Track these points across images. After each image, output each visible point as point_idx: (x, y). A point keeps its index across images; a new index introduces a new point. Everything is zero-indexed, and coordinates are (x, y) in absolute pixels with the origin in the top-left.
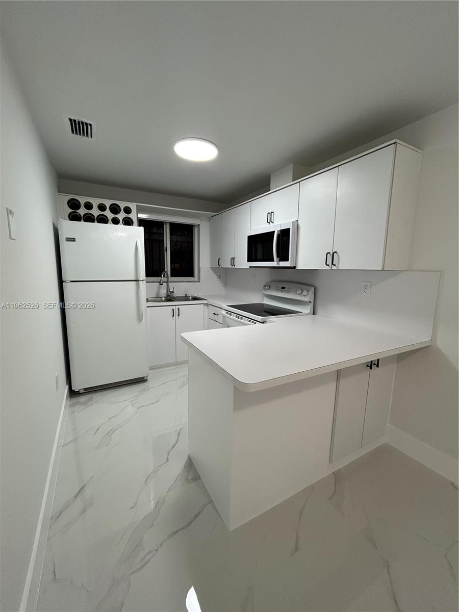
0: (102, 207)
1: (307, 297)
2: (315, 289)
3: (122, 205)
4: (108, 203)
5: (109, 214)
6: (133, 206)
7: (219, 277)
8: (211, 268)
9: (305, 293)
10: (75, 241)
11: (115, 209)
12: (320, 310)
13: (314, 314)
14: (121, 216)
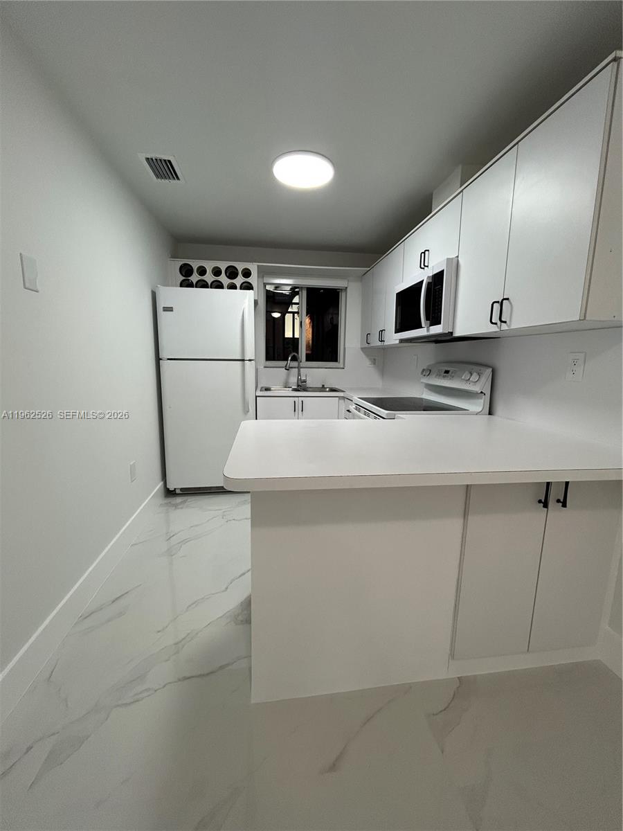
0: (217, 272)
1: (479, 384)
2: (493, 372)
3: (240, 267)
4: (223, 266)
5: (223, 279)
6: (253, 268)
7: (374, 362)
8: (362, 348)
9: (475, 377)
10: (172, 311)
11: (232, 273)
12: (499, 408)
13: (490, 413)
14: (239, 280)
